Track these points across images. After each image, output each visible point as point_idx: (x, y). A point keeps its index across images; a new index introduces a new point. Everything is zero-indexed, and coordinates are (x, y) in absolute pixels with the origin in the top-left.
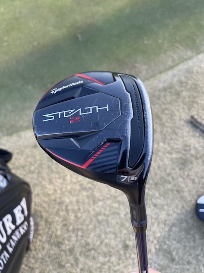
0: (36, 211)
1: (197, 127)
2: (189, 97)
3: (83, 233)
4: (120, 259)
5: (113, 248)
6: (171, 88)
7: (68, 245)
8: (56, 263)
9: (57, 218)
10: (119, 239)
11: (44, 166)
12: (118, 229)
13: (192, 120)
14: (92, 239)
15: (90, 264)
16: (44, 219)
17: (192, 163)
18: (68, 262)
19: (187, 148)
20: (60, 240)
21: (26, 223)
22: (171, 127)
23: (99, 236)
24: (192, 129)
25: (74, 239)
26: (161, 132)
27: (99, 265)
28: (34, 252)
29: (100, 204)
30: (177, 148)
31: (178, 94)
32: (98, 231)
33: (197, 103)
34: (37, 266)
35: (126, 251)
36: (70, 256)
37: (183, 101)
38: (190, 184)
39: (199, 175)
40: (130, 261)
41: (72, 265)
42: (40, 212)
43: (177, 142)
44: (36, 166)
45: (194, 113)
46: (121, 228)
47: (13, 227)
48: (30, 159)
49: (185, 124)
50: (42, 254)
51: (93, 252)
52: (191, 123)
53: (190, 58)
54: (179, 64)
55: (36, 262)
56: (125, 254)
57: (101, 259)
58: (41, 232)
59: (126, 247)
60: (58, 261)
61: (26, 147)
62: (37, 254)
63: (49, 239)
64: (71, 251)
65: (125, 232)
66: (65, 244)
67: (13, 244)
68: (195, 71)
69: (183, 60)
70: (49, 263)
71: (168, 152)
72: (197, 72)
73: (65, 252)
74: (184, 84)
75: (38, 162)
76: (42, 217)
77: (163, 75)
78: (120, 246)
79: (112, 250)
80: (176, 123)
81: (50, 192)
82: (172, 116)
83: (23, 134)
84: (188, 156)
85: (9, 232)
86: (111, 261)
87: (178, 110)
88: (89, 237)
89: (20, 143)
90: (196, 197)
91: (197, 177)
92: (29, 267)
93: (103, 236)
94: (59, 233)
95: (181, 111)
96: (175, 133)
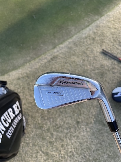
0: (25, 112)
1: (106, 55)
2: (100, 40)
3: (53, 119)
4: (75, 130)
5: (71, 124)
6: (89, 36)
7: (46, 127)
8: (41, 138)
9: (37, 114)
10: (73, 119)
11: (26, 88)
12: (72, 114)
13: (103, 51)
14: (59, 122)
15: (60, 135)
16: (30, 116)
17: (106, 74)
18: (47, 136)
19: (103, 66)
20: (41, 125)
22: (92, 57)
23: (63, 119)
24: (104, 56)
25: (49, 123)
26: (88, 60)
27: (65, 135)
28: (28, 135)
30: (97, 67)
31: (94, 39)
32: (61, 117)
33: (105, 42)
34: (30, 141)
35: (78, 125)
36: (48, 133)
37: (97, 42)
38: (107, 84)
40: (81, 130)
41: (50, 137)
42: (28, 113)
43: (97, 64)
44: (21, 89)
45: (104, 47)
46: (74, 113)
47: (14, 115)
48: (17, 86)
49: (100, 54)
50: (32, 135)
51: (60, 128)
52: (103, 53)
53: (97, 19)
54: (91, 23)
55: (29, 140)
56: (78, 126)
57: (65, 131)
58: (30, 123)
59: (78, 123)
60: (41, 136)
61: (14, 80)
62: (30, 135)
63: (35, 126)
64: (48, 130)
65: (76, 115)
66: (44, 127)
68: (101, 26)
69: (94, 21)
70: (37, 138)
71: (93, 70)
72: (102, 26)
73: (45, 131)
74: (96, 34)
75: (22, 87)
77: (84, 30)
78: (75, 123)
79: (70, 126)
80: (95, 54)
81: (31, 102)
82: (92, 51)
83: (11, 73)
84: (104, 70)
85: (12, 118)
86: (71, 131)
87: (95, 48)
88: (57, 121)
89: (10, 78)
90: (111, 91)
91: (110, 80)
93: (64, 119)
94: (40, 122)
95: (97, 47)
96: (95, 59)
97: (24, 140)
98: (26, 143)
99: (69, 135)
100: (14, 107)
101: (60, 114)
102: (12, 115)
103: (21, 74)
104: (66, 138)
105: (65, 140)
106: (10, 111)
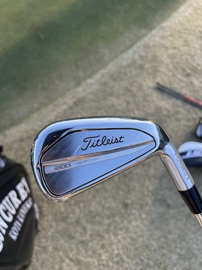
1: (164, 91)
2: (151, 68)
3: (84, 203)
4: (123, 217)
5: (114, 210)
6: (134, 64)
7: (74, 217)
8: (66, 236)
10: (118, 200)
12: (115, 193)
13: (159, 86)
14: (94, 206)
15: (97, 228)
18: (77, 232)
19: (159, 111)
20: (65, 214)
22: (141, 97)
24: (159, 94)
25: (77, 211)
26: (134, 102)
27: (105, 227)
28: (43, 233)
30: (150, 113)
32: (98, 198)
34: (49, 243)
35: (127, 209)
36: (77, 226)
37: (147, 73)
40: (132, 217)
41: (81, 234)
43: (149, 107)
45: (159, 80)
46: (118, 190)
47: (19, 202)
50: (51, 232)
51: (97, 218)
52: (158, 89)
54: (136, 42)
55: (47, 241)
57: (106, 222)
58: (46, 213)
59: (126, 206)
60: (67, 233)
61: (14, 142)
62: (47, 233)
63: (55, 217)
64: (78, 222)
65: (121, 193)
66: (71, 217)
68: (151, 46)
70: (59, 237)
72: (154, 46)
73: (72, 224)
74: (145, 58)
77: (124, 54)
78: (121, 206)
80: (145, 92)
82: (140, 87)
83: (8, 132)
84: (162, 117)
85: (17, 206)
86: (115, 221)
88: (91, 206)
89: (7, 140)
93: (103, 202)
94: (63, 209)
95: (147, 81)
96: (146, 100)
97: (39, 241)
98: (42, 247)
99: (112, 227)
100: (19, 187)
101: (96, 193)
102: (17, 202)
103: (26, 132)
104: (108, 232)
105: (106, 236)
106: (13, 195)
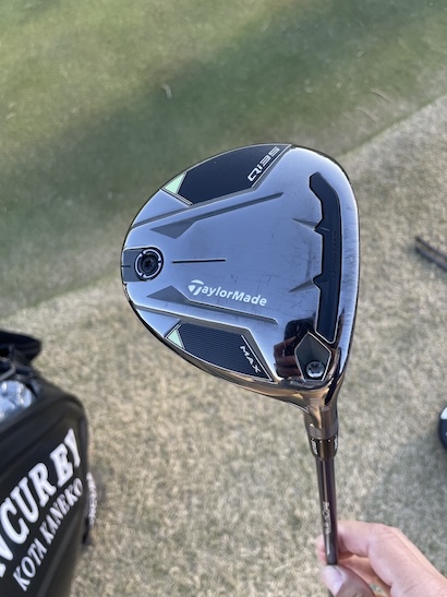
0: (99, 459)
1: (430, 260)
2: (409, 198)
3: (201, 499)
4: (284, 551)
5: (267, 527)
6: (369, 182)
7: (173, 527)
9: (144, 472)
11: (109, 365)
12: (275, 487)
13: (419, 245)
14: (222, 510)
16: (116, 476)
17: (424, 336)
19: (412, 306)
21: (78, 481)
23: (237, 503)
24: (419, 265)
27: (240, 565)
28: (100, 547)
29: (234, 435)
30: (390, 307)
31: (385, 193)
33: (427, 210)
34: (108, 576)
35: (297, 532)
36: (176, 550)
37: (396, 207)
38: (424, 381)
39: (440, 360)
41: (183, 568)
42: (108, 462)
44: (93, 365)
45: (421, 230)
47: (52, 490)
49: (404, 256)
50: (117, 551)
52: (417, 251)
53: (405, 116)
54: (382, 129)
55: (105, 569)
56: (294, 537)
57: (244, 552)
58: (112, 503)
59: (296, 523)
62: (108, 551)
63: (130, 518)
64: (179, 539)
65: (291, 490)
67: (54, 525)
68: (417, 144)
71: (372, 317)
72: (423, 144)
73: (166, 541)
74: (396, 172)
75: (97, 358)
76: (112, 471)
79: (265, 532)
80: (384, 254)
81: (126, 419)
83: (61, 301)
84: (415, 321)
85: (44, 499)
86: (266, 555)
87: (388, 227)
88: (215, 508)
90: (437, 408)
91: (438, 364)
92: (92, 580)
93: (245, 503)
94: (150, 502)
95: (394, 228)
97: (87, 566)
101: (231, 480)
103: (99, 307)
104: (245, 579)
105: (239, 585)
